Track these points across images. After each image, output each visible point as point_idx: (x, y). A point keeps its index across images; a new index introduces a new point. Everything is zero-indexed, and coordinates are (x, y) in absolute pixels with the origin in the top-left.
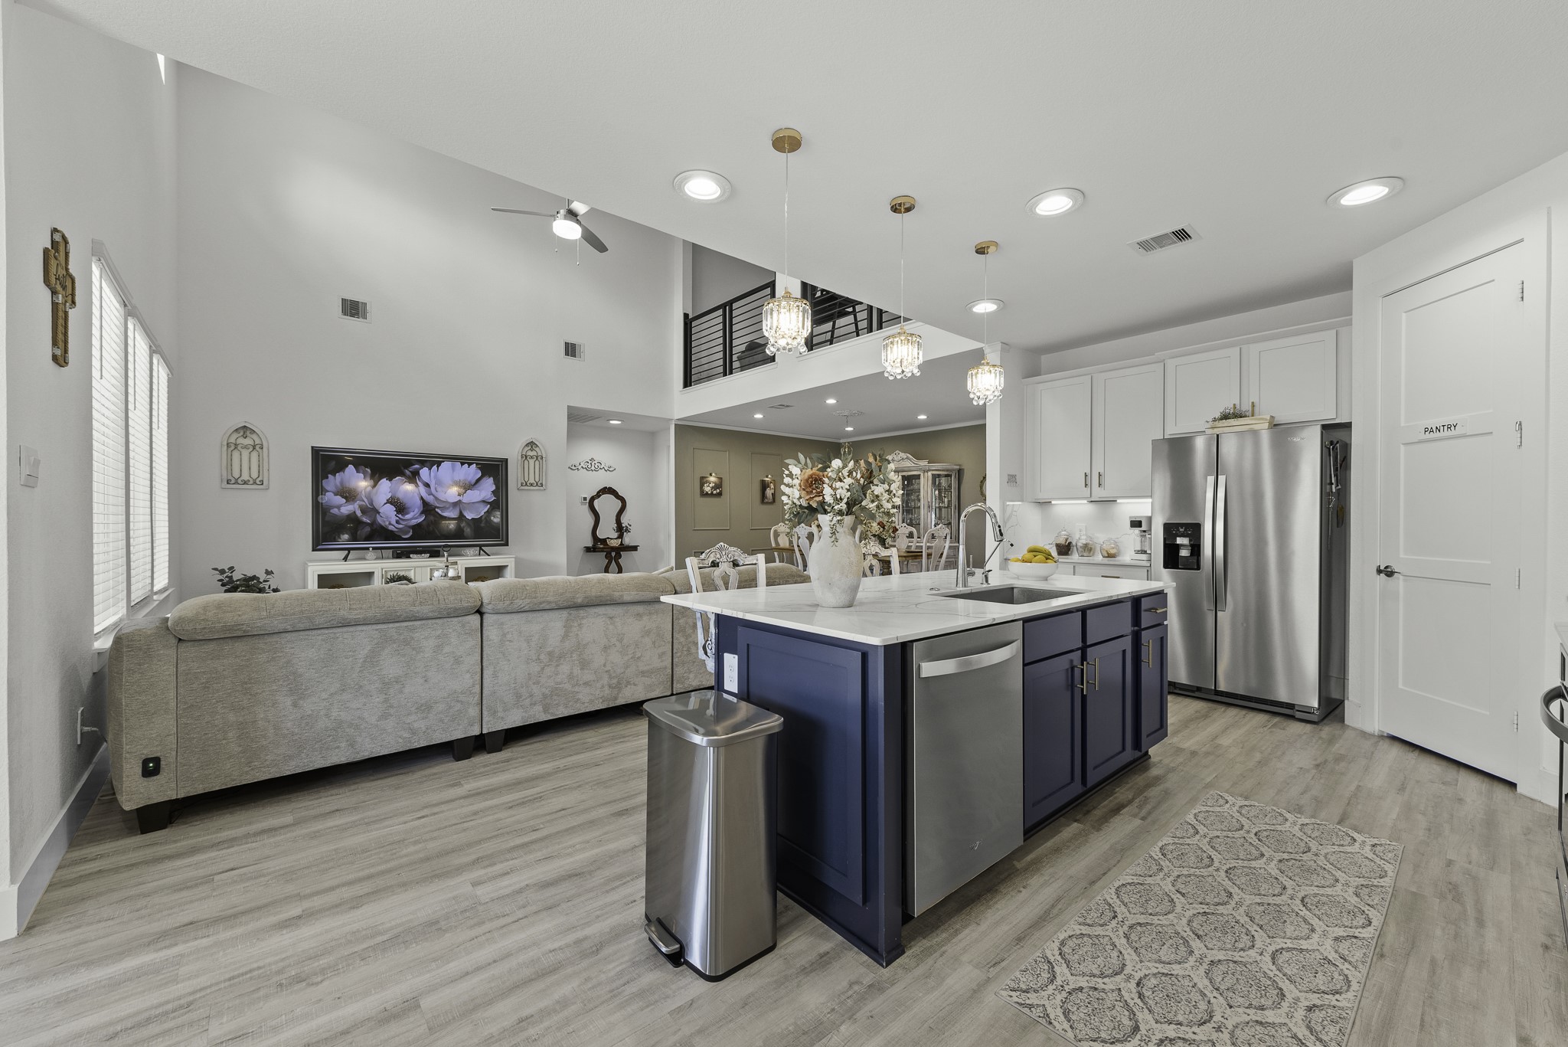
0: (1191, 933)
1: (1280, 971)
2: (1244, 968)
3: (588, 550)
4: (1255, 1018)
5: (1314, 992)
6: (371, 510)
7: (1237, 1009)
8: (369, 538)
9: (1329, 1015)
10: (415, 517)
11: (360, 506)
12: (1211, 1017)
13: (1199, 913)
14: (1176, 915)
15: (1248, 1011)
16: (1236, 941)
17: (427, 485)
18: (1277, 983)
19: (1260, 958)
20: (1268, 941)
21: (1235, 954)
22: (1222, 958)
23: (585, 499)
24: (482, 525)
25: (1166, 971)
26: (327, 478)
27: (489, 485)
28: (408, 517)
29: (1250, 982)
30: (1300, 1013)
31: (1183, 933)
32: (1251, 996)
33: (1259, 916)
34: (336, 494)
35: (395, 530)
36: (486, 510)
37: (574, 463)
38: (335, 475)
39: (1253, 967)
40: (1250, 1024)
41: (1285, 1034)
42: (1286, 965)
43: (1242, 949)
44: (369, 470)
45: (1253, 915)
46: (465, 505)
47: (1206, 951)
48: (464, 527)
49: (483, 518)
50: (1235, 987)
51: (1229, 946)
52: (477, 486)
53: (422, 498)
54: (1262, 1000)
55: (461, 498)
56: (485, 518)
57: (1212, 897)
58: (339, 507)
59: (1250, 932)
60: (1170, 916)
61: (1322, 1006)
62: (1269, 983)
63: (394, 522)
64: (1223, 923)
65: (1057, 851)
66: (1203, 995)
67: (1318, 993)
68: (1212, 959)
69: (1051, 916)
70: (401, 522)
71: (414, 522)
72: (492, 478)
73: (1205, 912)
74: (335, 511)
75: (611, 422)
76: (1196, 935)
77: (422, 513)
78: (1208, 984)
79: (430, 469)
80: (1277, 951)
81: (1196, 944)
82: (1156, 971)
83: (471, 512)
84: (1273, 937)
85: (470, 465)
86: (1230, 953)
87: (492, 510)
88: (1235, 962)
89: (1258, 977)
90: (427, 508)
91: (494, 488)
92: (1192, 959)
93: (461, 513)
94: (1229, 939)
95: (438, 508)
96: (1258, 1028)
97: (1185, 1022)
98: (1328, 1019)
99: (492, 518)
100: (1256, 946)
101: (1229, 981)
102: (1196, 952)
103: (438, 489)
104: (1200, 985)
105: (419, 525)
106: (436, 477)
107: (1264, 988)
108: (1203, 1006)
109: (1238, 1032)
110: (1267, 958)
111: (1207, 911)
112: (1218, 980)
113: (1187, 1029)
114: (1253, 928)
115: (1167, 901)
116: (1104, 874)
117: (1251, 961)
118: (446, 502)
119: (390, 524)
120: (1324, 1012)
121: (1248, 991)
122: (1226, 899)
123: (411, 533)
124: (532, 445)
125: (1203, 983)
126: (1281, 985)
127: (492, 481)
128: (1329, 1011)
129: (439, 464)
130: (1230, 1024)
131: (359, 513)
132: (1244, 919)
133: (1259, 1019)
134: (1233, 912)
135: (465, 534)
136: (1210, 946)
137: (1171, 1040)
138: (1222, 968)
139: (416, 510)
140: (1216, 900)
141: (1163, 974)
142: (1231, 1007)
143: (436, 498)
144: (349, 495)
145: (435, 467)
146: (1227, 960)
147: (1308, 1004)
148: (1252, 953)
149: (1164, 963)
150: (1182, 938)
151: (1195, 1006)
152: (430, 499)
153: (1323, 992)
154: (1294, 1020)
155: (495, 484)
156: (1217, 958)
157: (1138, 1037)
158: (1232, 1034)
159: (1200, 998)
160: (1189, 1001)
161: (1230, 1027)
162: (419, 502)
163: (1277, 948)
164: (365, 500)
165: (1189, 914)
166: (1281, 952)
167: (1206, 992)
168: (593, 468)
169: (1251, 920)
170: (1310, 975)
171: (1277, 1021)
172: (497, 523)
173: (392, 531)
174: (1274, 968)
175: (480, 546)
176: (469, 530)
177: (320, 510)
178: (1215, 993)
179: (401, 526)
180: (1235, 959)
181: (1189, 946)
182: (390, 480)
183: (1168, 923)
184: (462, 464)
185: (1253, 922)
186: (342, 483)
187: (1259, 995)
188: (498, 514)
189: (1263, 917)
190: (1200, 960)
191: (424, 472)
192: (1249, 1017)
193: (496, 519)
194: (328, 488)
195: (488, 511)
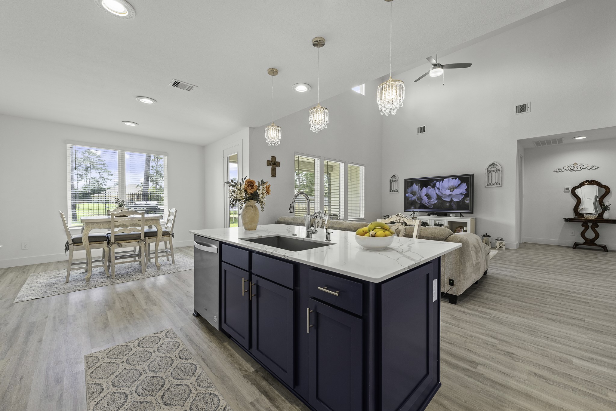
0: (157, 375)
1: (120, 392)
2: (131, 382)
3: (567, 220)
4: (116, 372)
5: (104, 397)
6: (420, 199)
7: (122, 370)
8: (419, 208)
9: (96, 393)
10: (434, 201)
11: (417, 197)
12: (127, 363)
13: (164, 384)
14: (169, 376)
15: (119, 372)
16: (142, 388)
17: (438, 189)
18: (118, 387)
19: (130, 390)
20: (133, 400)
21: (138, 383)
22: (140, 378)
23: (567, 189)
24: (461, 204)
25: (149, 360)
26: (408, 188)
27: (464, 187)
28: (431, 201)
29: (126, 380)
30: (105, 386)
31: (159, 373)
32: (122, 376)
33: (146, 406)
34: (410, 194)
35: (427, 205)
36: (462, 197)
37: (559, 168)
38: (410, 187)
39: (129, 385)
40: (116, 370)
41: (105, 376)
42: (120, 396)
43: (137, 387)
44: (419, 185)
45: (148, 405)
46: (453, 196)
47: (147, 375)
48: (453, 205)
49: (461, 201)
50: (128, 374)
51: (142, 384)
52: (458, 187)
53: (437, 194)
54: (118, 379)
55: (451, 193)
56: (462, 201)
57: (169, 396)
58: (411, 198)
59: (142, 396)
60: (170, 374)
61: (100, 394)
62: (120, 385)
63: (427, 203)
64: (153, 389)
65: (231, 356)
66: (134, 365)
67: (103, 398)
68: (142, 375)
69: (192, 344)
70: (429, 202)
71: (434, 203)
72: (465, 183)
73: (163, 386)
74: (410, 199)
75: (577, 138)
76: (155, 376)
77: (436, 199)
78: (136, 368)
79: (440, 182)
80: (127, 399)
81: (152, 374)
82: (151, 358)
83: (456, 199)
84: (133, 403)
85: (455, 179)
86: (140, 382)
87: (465, 197)
88: (135, 381)
89: (125, 383)
90: (439, 197)
91: (466, 187)
92: (147, 369)
93: (451, 199)
94: (145, 386)
95: (442, 197)
96: (113, 371)
97: (131, 357)
98: (95, 392)
99: (465, 201)
100: (135, 393)
101: (131, 374)
102: (148, 372)
103: (443, 190)
104: (137, 366)
105: (435, 204)
106: (442, 185)
107: (120, 382)
108: (131, 363)
109: (117, 366)
110: (127, 392)
111: (163, 388)
112: (134, 372)
113: (129, 356)
114: (142, 399)
115: (178, 377)
116: (207, 365)
117: (132, 386)
118: (446, 195)
119: (426, 203)
120: (98, 393)
121: (124, 377)
122: (165, 400)
123: (432, 207)
124: (493, 165)
125: (137, 367)
126: (116, 388)
127: (466, 185)
128: (96, 395)
129: (443, 180)
130: (121, 366)
131: (416, 200)
132: (149, 399)
133: (115, 373)
134: (155, 397)
135: (453, 208)
136: (147, 378)
137: (130, 351)
138: (137, 376)
139: (435, 198)
140: (166, 396)
141: (149, 359)
142: (124, 369)
143: (442, 193)
144: (414, 193)
145: (442, 181)
146: (138, 379)
147: (104, 391)
148: (134, 389)
149: (152, 361)
150: (157, 372)
151: (132, 361)
152: (439, 194)
153: (101, 400)
154: (105, 382)
155: (467, 186)
156: (141, 376)
157: (137, 346)
158: (118, 364)
159: (134, 363)
160: (135, 360)
161: (120, 365)
162: (435, 195)
163: (128, 400)
164: (418, 195)
165: (167, 381)
166: (125, 399)
167: (134, 366)
168: (576, 169)
169: (147, 401)
170: (110, 401)
171: (110, 378)
172: (468, 203)
173: (426, 206)
174: (123, 391)
175: (460, 213)
176: (455, 206)
177: (406, 199)
178: (131, 368)
179: (429, 204)
180: (136, 381)
181: (152, 371)
182: (426, 188)
183: (167, 371)
184: (452, 179)
185: (145, 402)
186: (412, 190)
187: (120, 379)
188: (468, 199)
189: (144, 408)
190: (145, 371)
191: (438, 184)
192: (117, 371)
193: (467, 201)
194: (408, 192)
195: (463, 198)
